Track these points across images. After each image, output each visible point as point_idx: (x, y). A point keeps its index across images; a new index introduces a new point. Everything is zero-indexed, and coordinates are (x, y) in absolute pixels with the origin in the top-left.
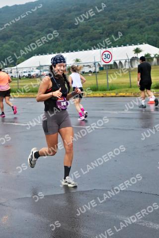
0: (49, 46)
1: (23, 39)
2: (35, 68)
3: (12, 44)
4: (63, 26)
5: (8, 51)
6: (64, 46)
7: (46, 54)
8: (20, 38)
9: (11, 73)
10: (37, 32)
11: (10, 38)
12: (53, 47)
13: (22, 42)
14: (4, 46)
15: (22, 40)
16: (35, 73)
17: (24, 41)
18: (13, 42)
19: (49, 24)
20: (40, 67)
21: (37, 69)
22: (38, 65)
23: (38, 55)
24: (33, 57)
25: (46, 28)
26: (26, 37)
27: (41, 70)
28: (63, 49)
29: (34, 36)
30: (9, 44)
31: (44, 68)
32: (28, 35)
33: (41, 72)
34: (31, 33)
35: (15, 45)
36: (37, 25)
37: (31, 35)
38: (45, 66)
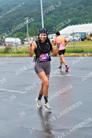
0: (80, 18)
1: (61, 13)
2: (69, 35)
3: (53, 17)
4: (90, 3)
5: (51, 23)
6: (91, 18)
7: (77, 24)
8: (59, 13)
9: (52, 38)
10: (71, 8)
11: (52, 13)
12: (83, 19)
13: (60, 16)
14: (48, 19)
15: (60, 15)
16: (70, 38)
17: (62, 15)
18: (54, 16)
19: (80, 2)
20: (73, 34)
21: (71, 35)
22: (72, 33)
23: (71, 25)
24: (68, 27)
25: (78, 5)
26: (63, 12)
27: (74, 36)
28: (90, 21)
29: (69, 11)
30: (51, 18)
31: (76, 35)
32: (65, 11)
33: (74, 37)
34: (67, 9)
35: (55, 18)
36: (71, 3)
37: (67, 11)
38: (77, 33)
